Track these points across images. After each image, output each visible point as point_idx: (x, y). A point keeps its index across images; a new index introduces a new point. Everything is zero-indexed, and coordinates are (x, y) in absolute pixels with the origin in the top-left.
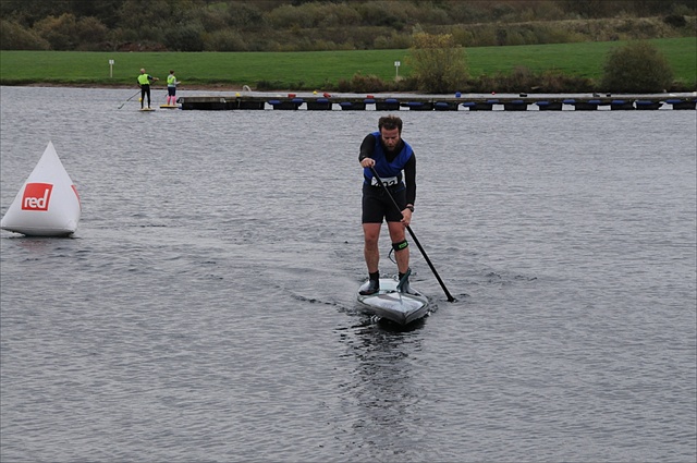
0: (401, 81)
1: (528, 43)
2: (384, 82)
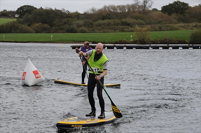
1: (168, 30)
2: (128, 41)
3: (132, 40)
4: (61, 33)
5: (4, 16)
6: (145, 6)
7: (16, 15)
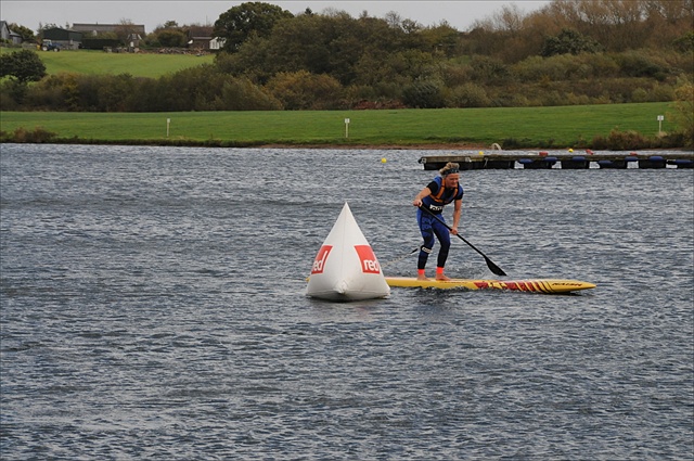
0: (665, 137)
2: (645, 139)
3: (661, 134)
4: (383, 107)
5: (170, 46)
7: (214, 40)
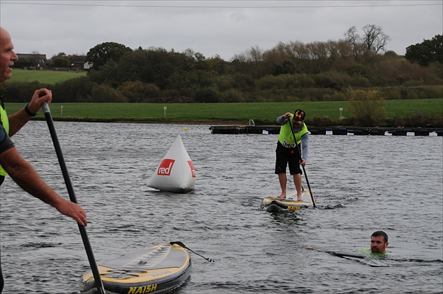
0: (344, 120)
1: (420, 98)
2: (333, 120)
3: (342, 118)
4: (184, 102)
5: (61, 67)
6: (369, 46)
7: (87, 64)
